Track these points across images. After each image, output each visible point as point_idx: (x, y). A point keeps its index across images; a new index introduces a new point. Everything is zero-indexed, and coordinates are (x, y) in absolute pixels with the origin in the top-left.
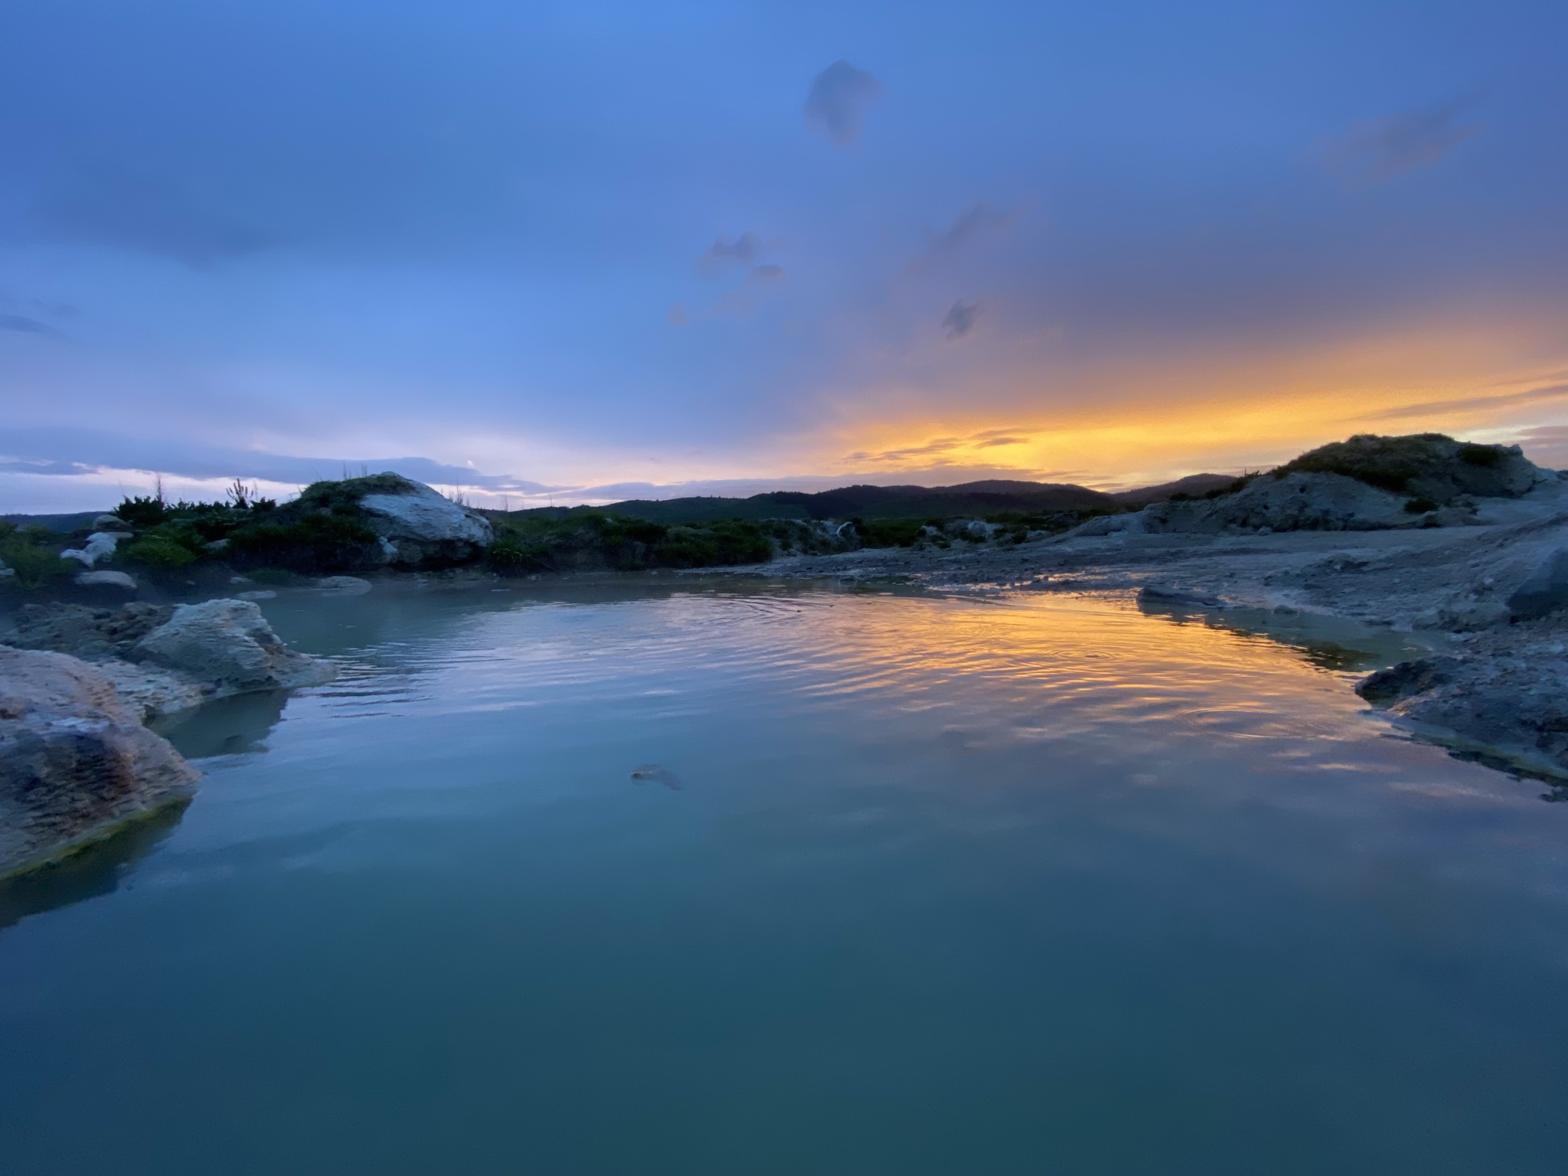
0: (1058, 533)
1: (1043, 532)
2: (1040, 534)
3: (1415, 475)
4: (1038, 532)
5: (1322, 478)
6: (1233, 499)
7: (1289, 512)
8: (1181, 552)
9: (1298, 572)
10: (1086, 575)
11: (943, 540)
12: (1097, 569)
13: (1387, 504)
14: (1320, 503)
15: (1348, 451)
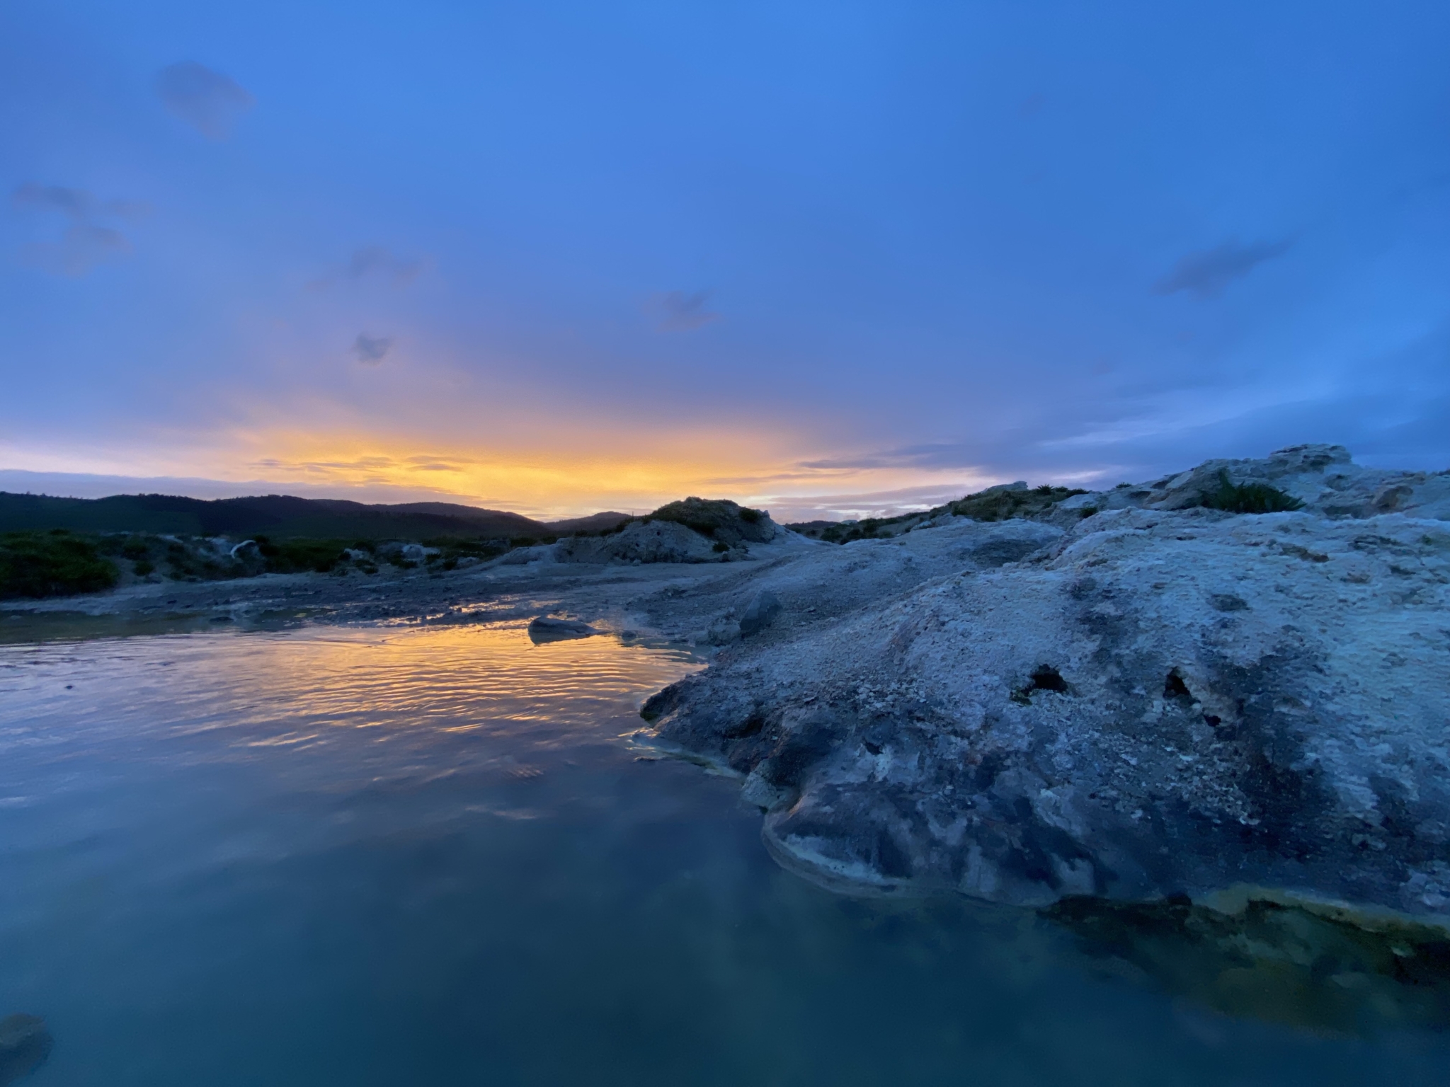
0: (486, 561)
1: (474, 559)
2: (471, 560)
3: (719, 526)
4: (469, 558)
5: (669, 525)
6: (617, 537)
7: (651, 549)
8: (577, 580)
9: (648, 598)
10: (497, 605)
11: (371, 564)
12: (509, 598)
13: (704, 545)
14: (669, 543)
15: (685, 507)
